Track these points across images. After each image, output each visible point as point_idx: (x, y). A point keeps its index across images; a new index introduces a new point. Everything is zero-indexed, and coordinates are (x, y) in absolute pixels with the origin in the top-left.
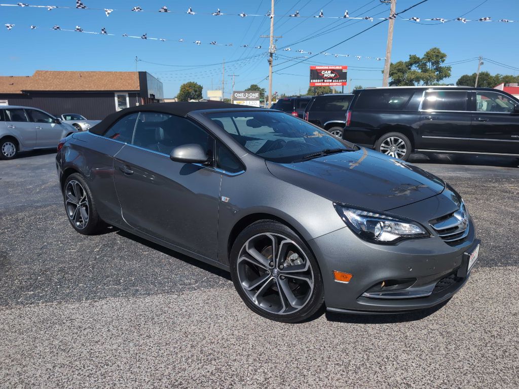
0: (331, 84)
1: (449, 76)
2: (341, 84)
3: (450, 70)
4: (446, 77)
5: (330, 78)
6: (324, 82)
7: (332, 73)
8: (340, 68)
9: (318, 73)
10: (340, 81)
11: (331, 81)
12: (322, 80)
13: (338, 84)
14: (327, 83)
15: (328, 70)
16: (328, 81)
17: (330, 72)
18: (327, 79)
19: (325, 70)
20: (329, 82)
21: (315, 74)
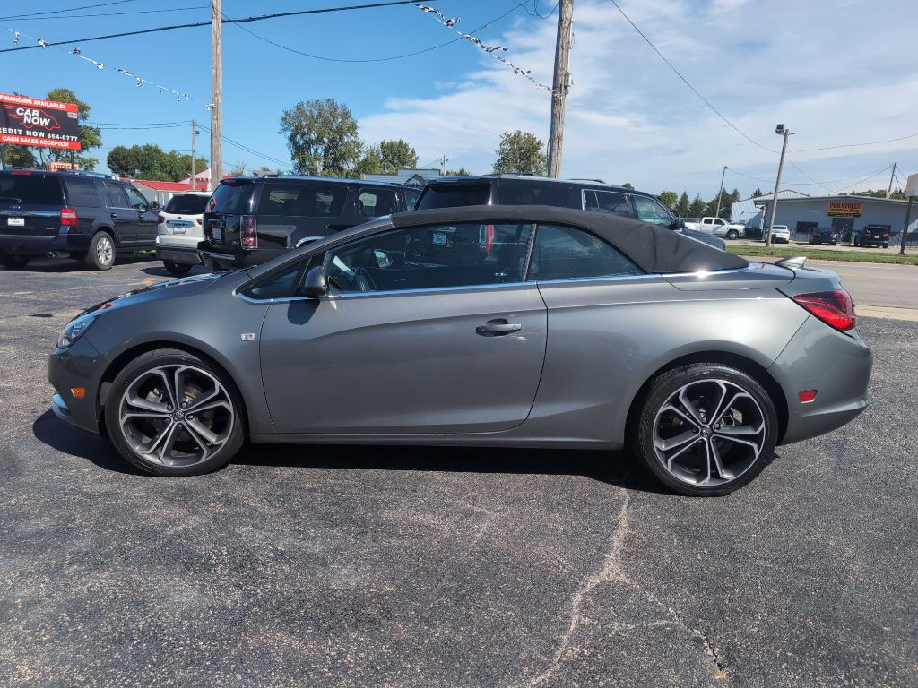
0: (42, 142)
1: (99, 146)
2: (67, 144)
3: (98, 135)
4: (92, 145)
5: (39, 128)
6: (24, 135)
7: (42, 116)
8: (61, 107)
9: (6, 111)
10: (64, 138)
11: (42, 134)
12: (20, 131)
13: (62, 144)
14: (31, 139)
15: (32, 107)
16: (35, 134)
17: (36, 113)
18: (32, 130)
19: (26, 107)
20: (38, 137)
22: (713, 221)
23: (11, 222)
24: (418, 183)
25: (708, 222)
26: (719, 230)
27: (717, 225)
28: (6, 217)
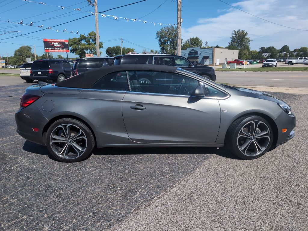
0: (59, 51)
1: (102, 48)
2: (65, 51)
3: (102, 44)
5: (58, 47)
6: (54, 49)
7: (59, 44)
8: (64, 41)
10: (65, 49)
11: (59, 49)
12: (53, 48)
13: (64, 51)
14: (56, 51)
15: (56, 42)
16: (57, 49)
17: (57, 43)
18: (56, 48)
19: (54, 42)
21: (48, 44)
22: (303, 59)
23: (39, 73)
24: (193, 52)
25: (301, 59)
26: (306, 62)
27: (305, 60)
28: (37, 72)
